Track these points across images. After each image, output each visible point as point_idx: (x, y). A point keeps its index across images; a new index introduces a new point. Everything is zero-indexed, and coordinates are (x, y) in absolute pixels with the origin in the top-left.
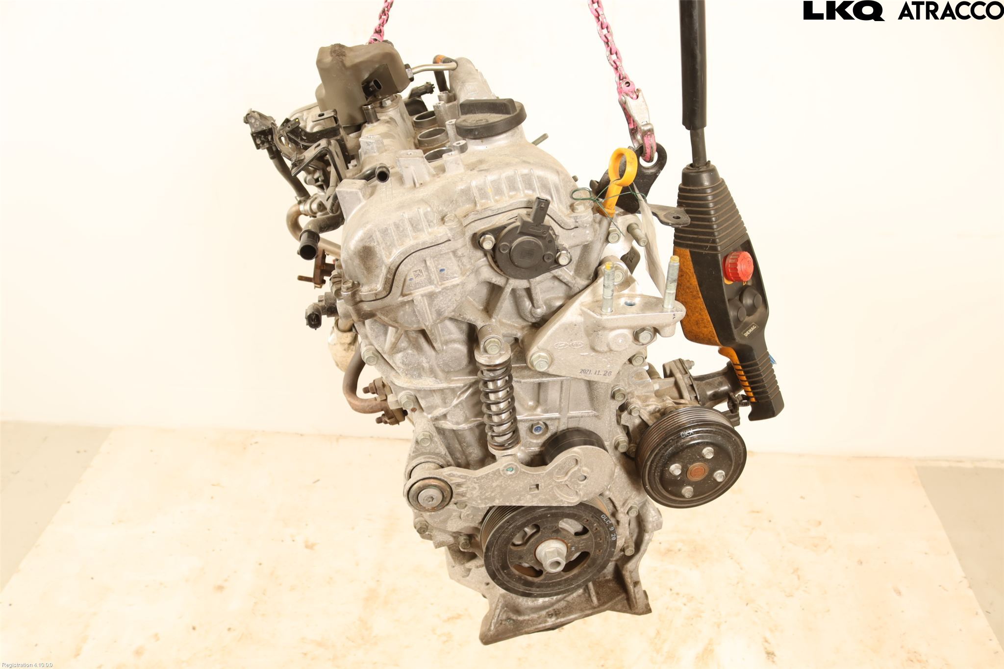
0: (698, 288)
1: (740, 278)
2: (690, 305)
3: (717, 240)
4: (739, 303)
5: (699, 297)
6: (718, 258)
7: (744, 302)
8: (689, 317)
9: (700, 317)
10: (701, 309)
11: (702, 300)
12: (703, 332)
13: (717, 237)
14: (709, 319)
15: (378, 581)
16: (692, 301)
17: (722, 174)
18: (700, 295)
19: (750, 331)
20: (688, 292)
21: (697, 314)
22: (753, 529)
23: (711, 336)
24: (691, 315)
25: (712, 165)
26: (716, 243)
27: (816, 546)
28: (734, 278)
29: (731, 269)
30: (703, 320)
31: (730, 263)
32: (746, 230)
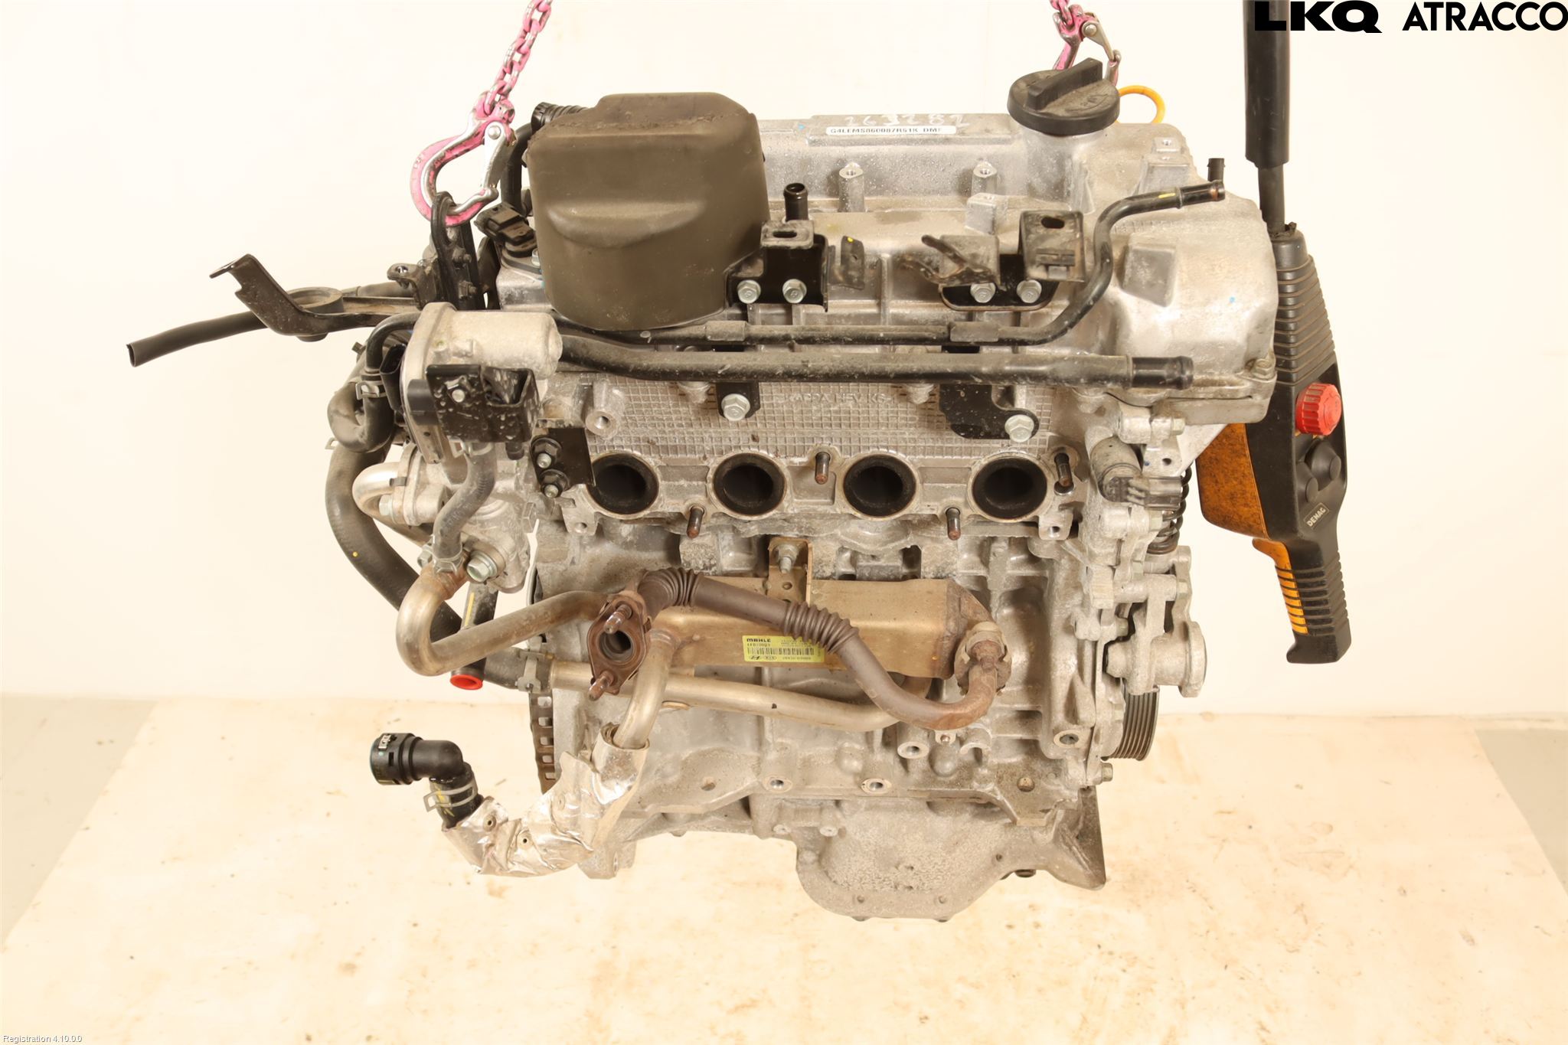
0: (1245, 440)
1: (1319, 429)
2: (1225, 465)
3: (1293, 363)
4: (1306, 469)
5: (1245, 455)
6: (1290, 393)
7: (1314, 466)
8: (1220, 485)
9: (1239, 487)
10: (1244, 476)
11: (1249, 460)
12: (1240, 513)
13: (1292, 358)
14: (1257, 494)
15: (614, 947)
16: (1229, 459)
17: (1311, 248)
18: (1248, 452)
19: (1317, 517)
20: (1224, 444)
21: (1235, 482)
22: (1224, 841)
23: (1255, 522)
24: (1224, 481)
25: (1299, 232)
26: (1290, 368)
27: (1328, 867)
28: (1307, 427)
29: (1306, 413)
30: (1244, 493)
31: (1305, 403)
32: (1334, 347)
